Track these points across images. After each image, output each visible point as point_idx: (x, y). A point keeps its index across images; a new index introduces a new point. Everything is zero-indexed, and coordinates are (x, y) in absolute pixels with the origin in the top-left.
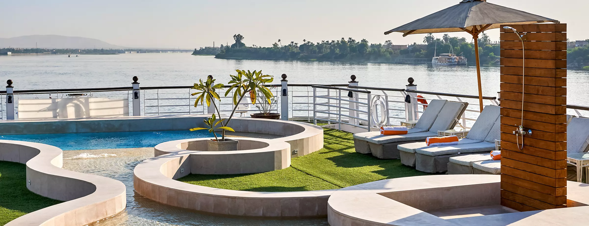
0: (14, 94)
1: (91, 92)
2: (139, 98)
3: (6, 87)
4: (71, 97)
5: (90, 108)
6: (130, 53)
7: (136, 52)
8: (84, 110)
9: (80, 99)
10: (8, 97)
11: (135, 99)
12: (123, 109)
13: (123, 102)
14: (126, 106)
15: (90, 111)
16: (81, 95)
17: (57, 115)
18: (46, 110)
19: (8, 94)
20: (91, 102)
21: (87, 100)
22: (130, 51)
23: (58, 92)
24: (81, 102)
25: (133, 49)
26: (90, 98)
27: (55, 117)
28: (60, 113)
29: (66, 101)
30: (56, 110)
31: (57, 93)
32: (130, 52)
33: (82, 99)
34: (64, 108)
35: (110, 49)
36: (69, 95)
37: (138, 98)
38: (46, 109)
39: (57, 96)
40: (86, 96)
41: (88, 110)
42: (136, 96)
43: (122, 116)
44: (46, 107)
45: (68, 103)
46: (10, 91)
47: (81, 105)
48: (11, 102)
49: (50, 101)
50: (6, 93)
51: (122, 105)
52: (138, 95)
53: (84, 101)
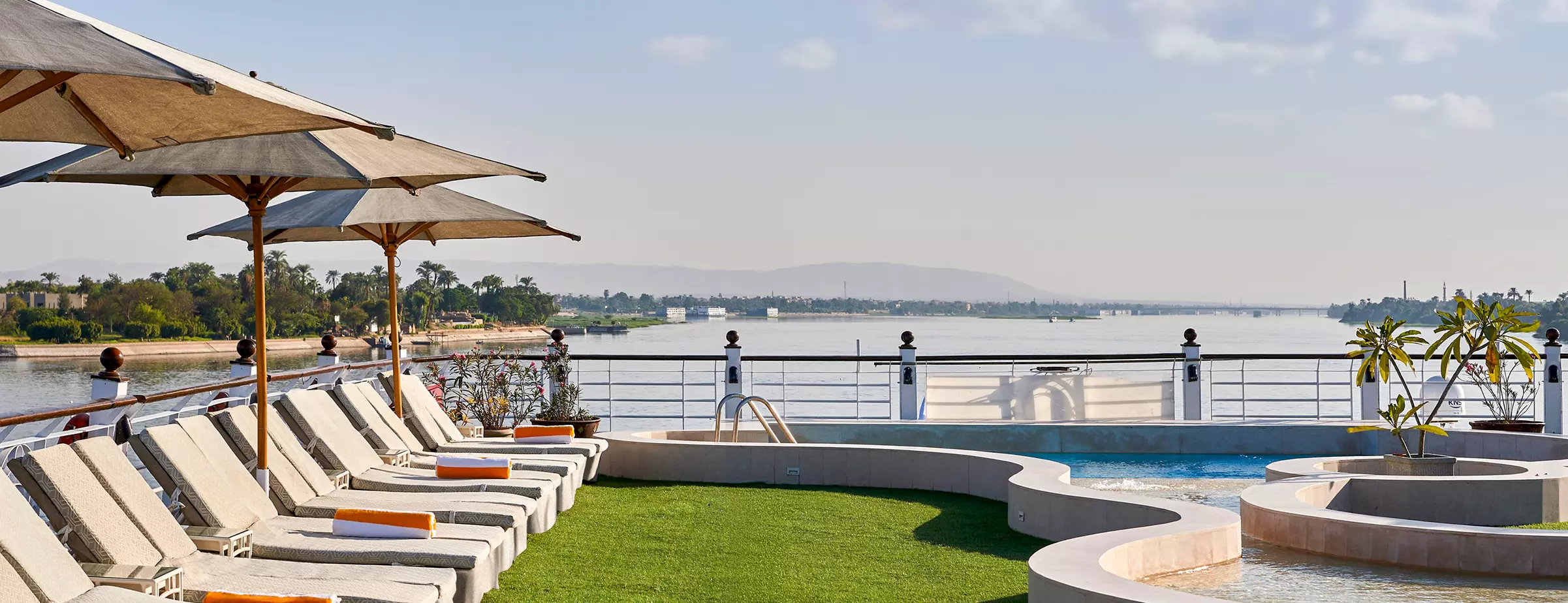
0: (918, 364)
1: (1090, 362)
2: (1198, 379)
3: (900, 348)
4: (1043, 374)
5: (1085, 401)
6: (1114, 314)
7: (1130, 312)
8: (1072, 405)
9: (1064, 379)
10: (905, 369)
11: (1189, 381)
12: (1160, 404)
13: (1160, 388)
14: (1169, 399)
15: (1086, 406)
16: (1066, 369)
17: (1012, 413)
18: (986, 400)
19: (904, 364)
20: (1087, 387)
21: (1079, 380)
22: (1113, 308)
23: (1015, 361)
24: (1066, 386)
25: (1120, 303)
26: (1087, 376)
27: (1007, 417)
28: (1019, 410)
29: (1033, 382)
30: (1008, 401)
31: (1011, 363)
32: (1111, 311)
33: (1068, 379)
34: (1028, 398)
35: (1056, 302)
36: (1038, 368)
37: (1196, 380)
38: (986, 398)
39: (1012, 371)
40: (1077, 373)
41: (1082, 404)
42: (1192, 374)
43: (1160, 421)
44: (985, 395)
45: (1035, 388)
46: (908, 356)
47: (1065, 392)
48: (910, 382)
49: (996, 382)
50: (899, 362)
51: (1159, 397)
52: (1197, 373)
53: (1072, 384)
